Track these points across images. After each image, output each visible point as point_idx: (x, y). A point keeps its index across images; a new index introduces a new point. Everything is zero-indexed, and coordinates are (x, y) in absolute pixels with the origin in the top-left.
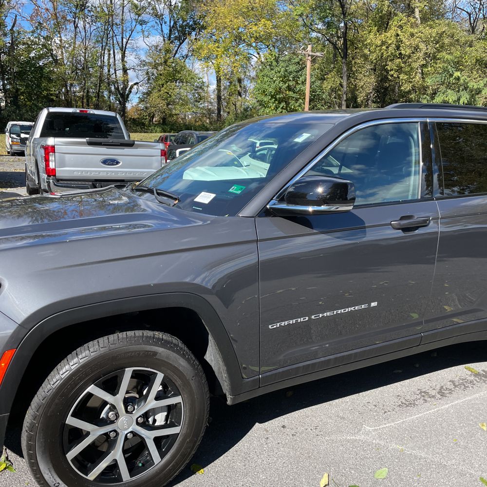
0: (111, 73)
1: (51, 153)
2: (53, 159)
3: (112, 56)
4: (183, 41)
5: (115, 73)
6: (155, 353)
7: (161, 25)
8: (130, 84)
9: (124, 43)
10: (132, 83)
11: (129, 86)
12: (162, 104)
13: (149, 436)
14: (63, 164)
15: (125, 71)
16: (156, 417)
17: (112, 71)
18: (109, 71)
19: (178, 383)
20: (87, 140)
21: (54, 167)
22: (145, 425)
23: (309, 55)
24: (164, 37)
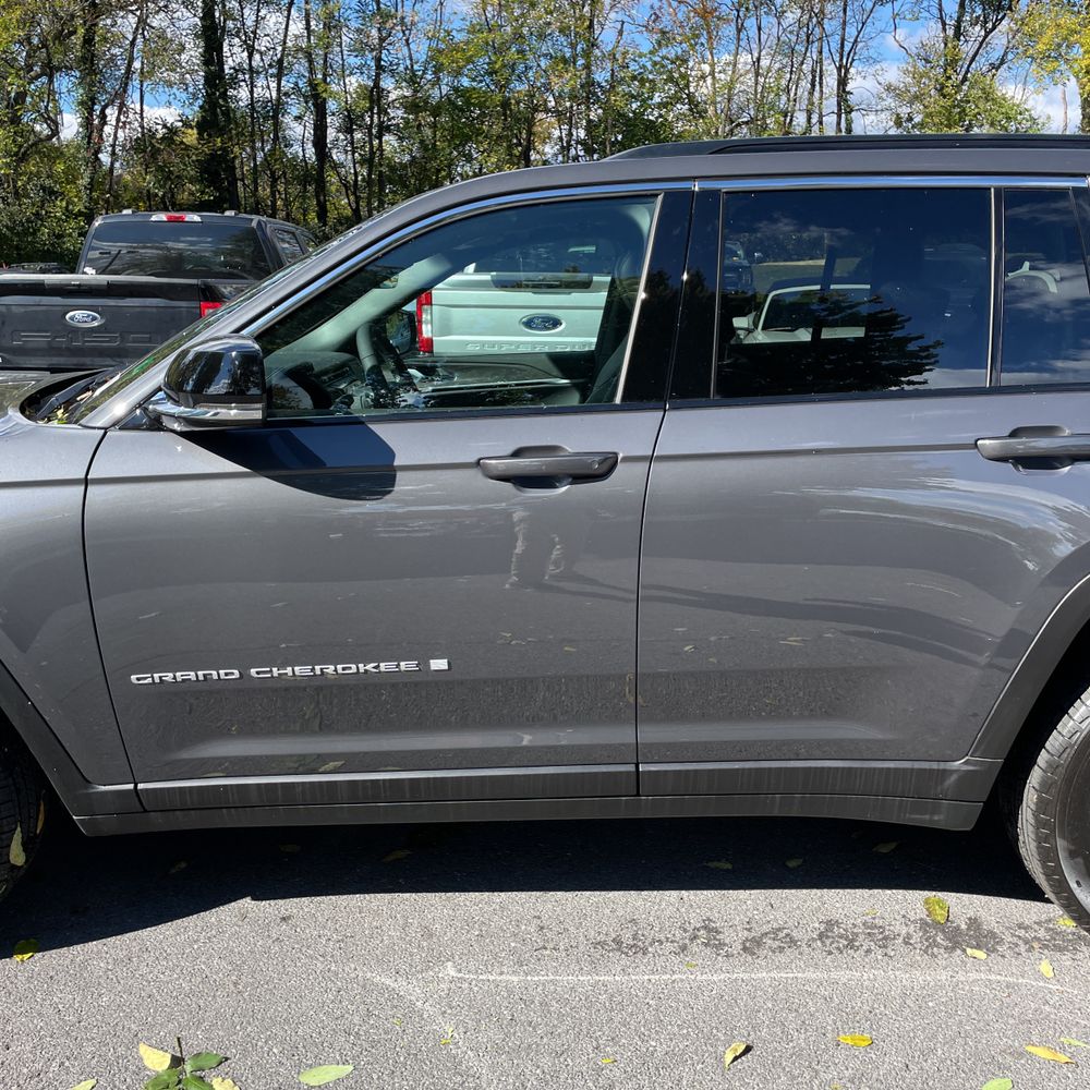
1: (425, 307)
2: (429, 317)
4: (994, 28)
14: (446, 329)
20: (492, 276)
21: (430, 335)
24: (944, 24)
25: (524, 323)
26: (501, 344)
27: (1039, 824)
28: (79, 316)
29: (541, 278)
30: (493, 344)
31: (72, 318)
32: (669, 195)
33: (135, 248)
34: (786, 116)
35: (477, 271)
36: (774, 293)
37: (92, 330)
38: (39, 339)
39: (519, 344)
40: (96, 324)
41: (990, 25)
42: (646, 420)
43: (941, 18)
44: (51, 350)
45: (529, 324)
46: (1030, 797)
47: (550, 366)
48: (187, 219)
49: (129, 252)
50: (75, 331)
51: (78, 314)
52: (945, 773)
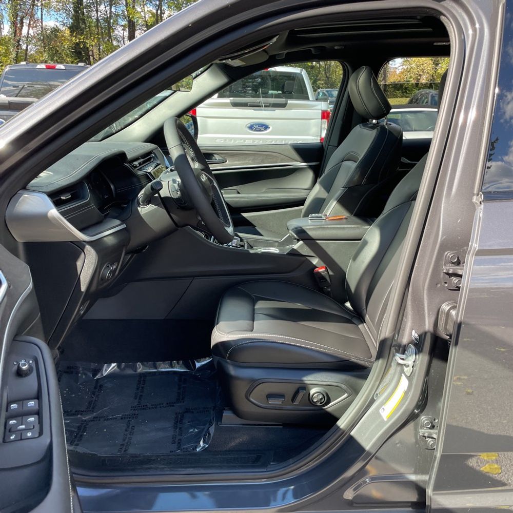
25: (248, 127)
26: (235, 139)
29: (258, 101)
30: (231, 139)
33: (31, 84)
35: (219, 97)
39: (245, 139)
45: (251, 128)
48: (57, 68)
49: (28, 87)
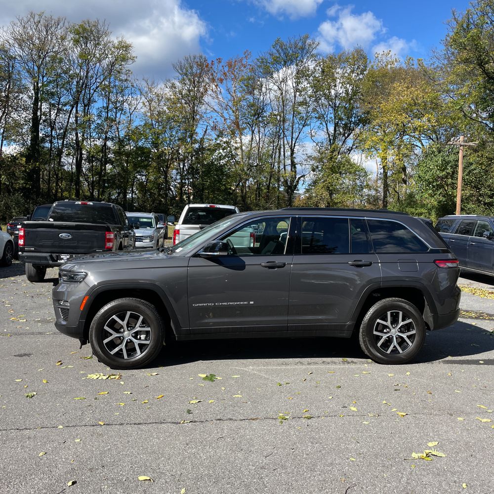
0: (281, 169)
3: (282, 153)
4: (348, 136)
5: (285, 168)
6: (139, 307)
7: (326, 125)
8: (298, 177)
9: (293, 142)
10: (300, 176)
11: (297, 178)
12: (326, 194)
13: (136, 342)
15: (293, 165)
16: (141, 336)
17: (282, 167)
18: (279, 167)
19: (149, 321)
20: (199, 226)
22: (135, 337)
23: (461, 146)
24: (329, 135)
27: (363, 335)
28: (63, 235)
31: (61, 236)
32: (292, 217)
34: (271, 165)
36: (282, 234)
37: (68, 240)
38: (49, 243)
40: (70, 237)
41: (346, 135)
42: (290, 257)
43: (328, 133)
44: (53, 246)
46: (361, 330)
47: (249, 251)
50: (62, 240)
51: (64, 235)
52: (346, 325)
